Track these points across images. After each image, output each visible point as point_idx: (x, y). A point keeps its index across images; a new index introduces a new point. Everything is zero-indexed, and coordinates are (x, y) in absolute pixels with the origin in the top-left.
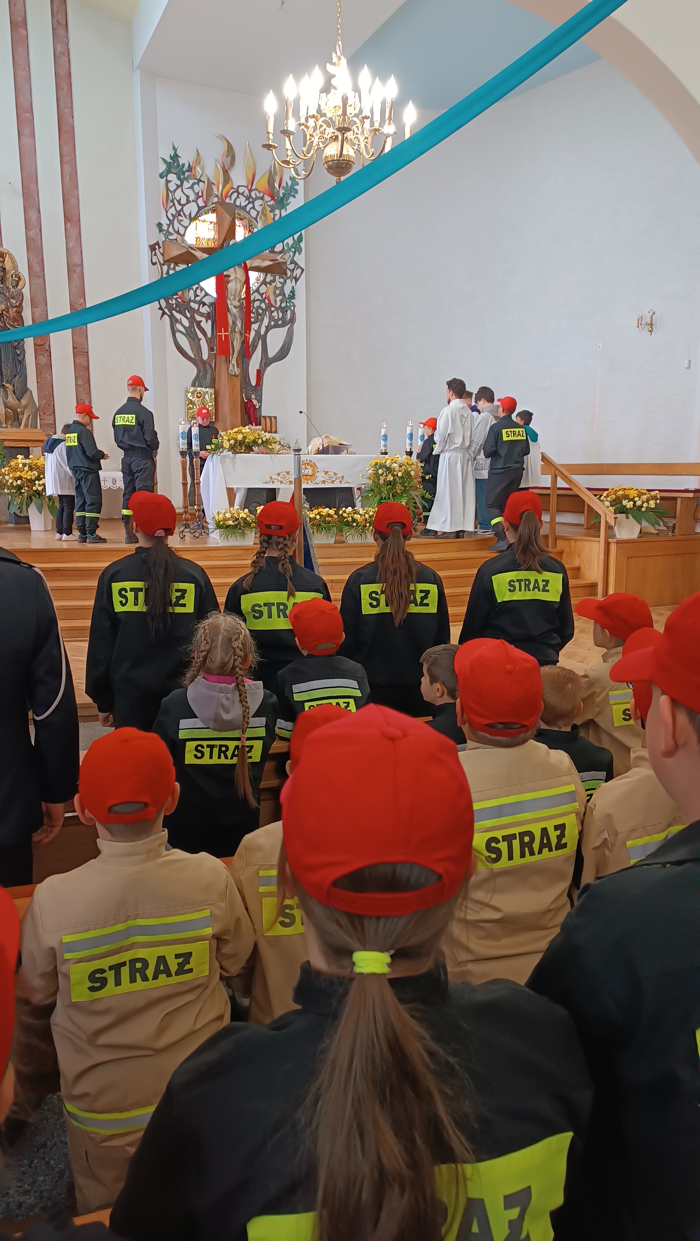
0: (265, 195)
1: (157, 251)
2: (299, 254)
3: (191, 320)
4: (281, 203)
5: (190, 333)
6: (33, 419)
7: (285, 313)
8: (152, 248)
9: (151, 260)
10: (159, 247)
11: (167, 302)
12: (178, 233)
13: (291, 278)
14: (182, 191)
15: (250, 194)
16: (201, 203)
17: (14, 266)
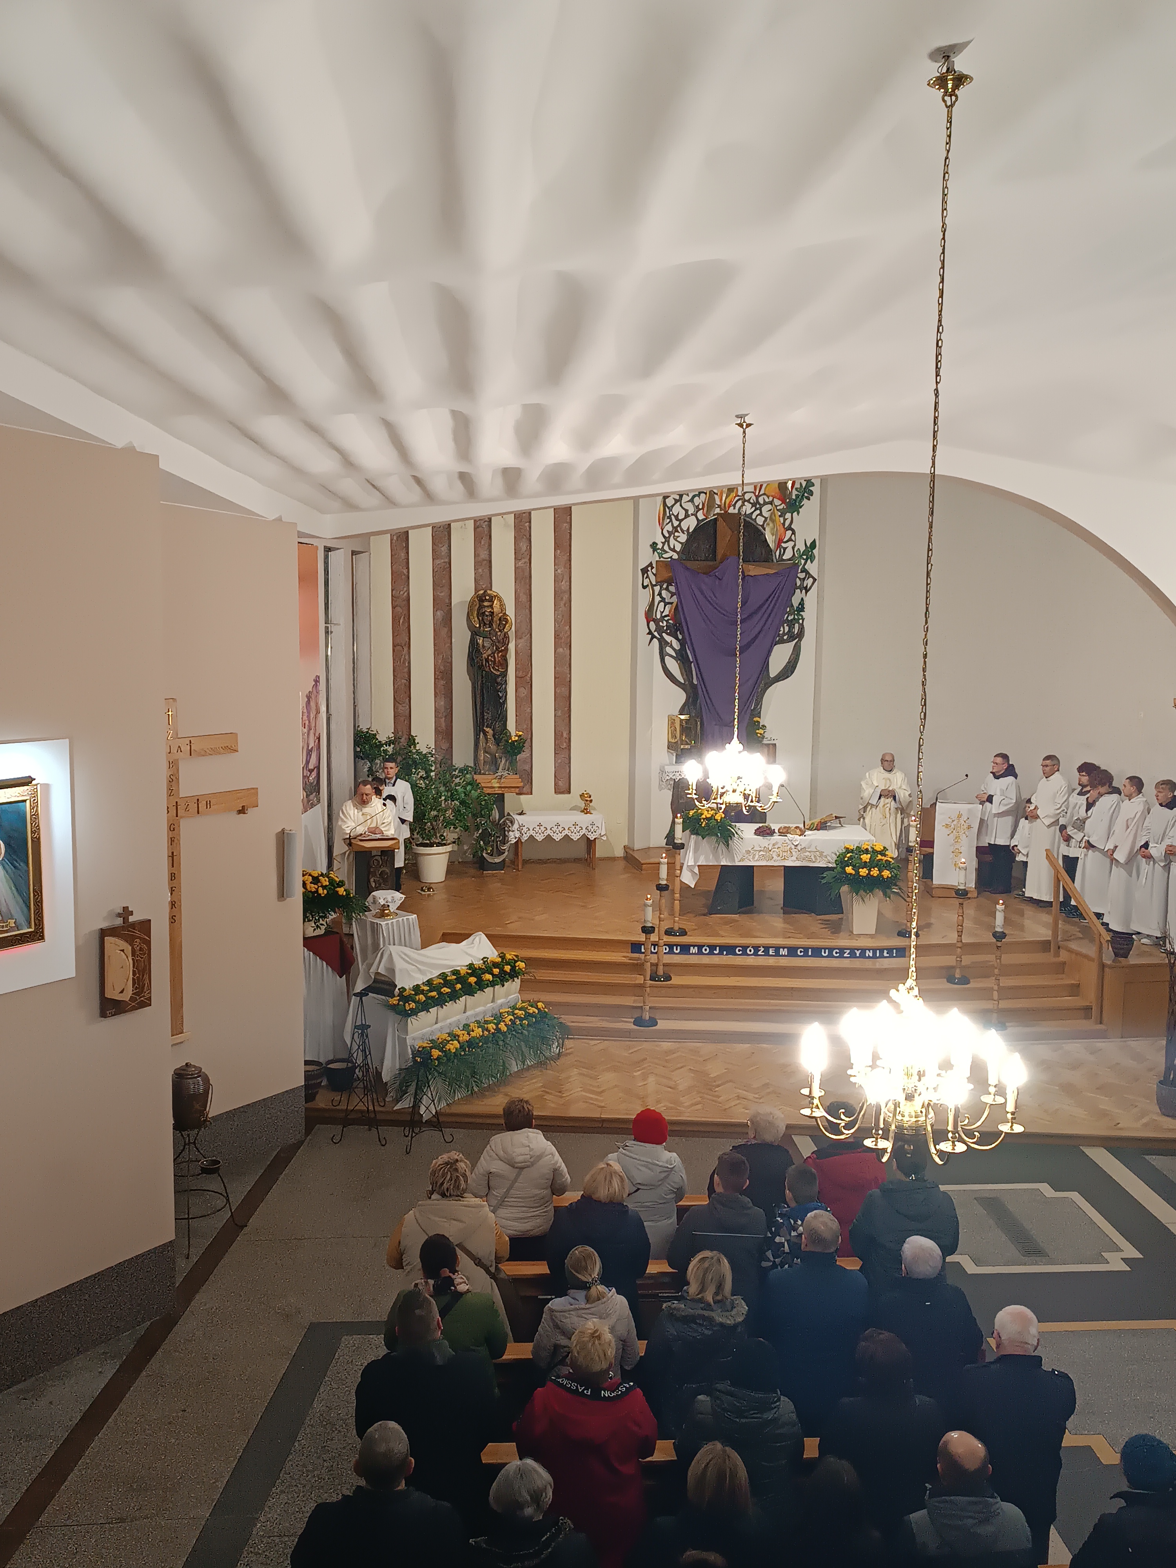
0: (775, 500)
1: (650, 573)
2: (812, 562)
3: (682, 643)
4: (794, 506)
5: (681, 657)
6: (510, 763)
7: (791, 626)
8: (644, 571)
9: (643, 584)
10: (652, 568)
11: (657, 624)
12: (674, 550)
13: (801, 588)
14: (681, 505)
15: (757, 499)
16: (700, 515)
17: (502, 605)
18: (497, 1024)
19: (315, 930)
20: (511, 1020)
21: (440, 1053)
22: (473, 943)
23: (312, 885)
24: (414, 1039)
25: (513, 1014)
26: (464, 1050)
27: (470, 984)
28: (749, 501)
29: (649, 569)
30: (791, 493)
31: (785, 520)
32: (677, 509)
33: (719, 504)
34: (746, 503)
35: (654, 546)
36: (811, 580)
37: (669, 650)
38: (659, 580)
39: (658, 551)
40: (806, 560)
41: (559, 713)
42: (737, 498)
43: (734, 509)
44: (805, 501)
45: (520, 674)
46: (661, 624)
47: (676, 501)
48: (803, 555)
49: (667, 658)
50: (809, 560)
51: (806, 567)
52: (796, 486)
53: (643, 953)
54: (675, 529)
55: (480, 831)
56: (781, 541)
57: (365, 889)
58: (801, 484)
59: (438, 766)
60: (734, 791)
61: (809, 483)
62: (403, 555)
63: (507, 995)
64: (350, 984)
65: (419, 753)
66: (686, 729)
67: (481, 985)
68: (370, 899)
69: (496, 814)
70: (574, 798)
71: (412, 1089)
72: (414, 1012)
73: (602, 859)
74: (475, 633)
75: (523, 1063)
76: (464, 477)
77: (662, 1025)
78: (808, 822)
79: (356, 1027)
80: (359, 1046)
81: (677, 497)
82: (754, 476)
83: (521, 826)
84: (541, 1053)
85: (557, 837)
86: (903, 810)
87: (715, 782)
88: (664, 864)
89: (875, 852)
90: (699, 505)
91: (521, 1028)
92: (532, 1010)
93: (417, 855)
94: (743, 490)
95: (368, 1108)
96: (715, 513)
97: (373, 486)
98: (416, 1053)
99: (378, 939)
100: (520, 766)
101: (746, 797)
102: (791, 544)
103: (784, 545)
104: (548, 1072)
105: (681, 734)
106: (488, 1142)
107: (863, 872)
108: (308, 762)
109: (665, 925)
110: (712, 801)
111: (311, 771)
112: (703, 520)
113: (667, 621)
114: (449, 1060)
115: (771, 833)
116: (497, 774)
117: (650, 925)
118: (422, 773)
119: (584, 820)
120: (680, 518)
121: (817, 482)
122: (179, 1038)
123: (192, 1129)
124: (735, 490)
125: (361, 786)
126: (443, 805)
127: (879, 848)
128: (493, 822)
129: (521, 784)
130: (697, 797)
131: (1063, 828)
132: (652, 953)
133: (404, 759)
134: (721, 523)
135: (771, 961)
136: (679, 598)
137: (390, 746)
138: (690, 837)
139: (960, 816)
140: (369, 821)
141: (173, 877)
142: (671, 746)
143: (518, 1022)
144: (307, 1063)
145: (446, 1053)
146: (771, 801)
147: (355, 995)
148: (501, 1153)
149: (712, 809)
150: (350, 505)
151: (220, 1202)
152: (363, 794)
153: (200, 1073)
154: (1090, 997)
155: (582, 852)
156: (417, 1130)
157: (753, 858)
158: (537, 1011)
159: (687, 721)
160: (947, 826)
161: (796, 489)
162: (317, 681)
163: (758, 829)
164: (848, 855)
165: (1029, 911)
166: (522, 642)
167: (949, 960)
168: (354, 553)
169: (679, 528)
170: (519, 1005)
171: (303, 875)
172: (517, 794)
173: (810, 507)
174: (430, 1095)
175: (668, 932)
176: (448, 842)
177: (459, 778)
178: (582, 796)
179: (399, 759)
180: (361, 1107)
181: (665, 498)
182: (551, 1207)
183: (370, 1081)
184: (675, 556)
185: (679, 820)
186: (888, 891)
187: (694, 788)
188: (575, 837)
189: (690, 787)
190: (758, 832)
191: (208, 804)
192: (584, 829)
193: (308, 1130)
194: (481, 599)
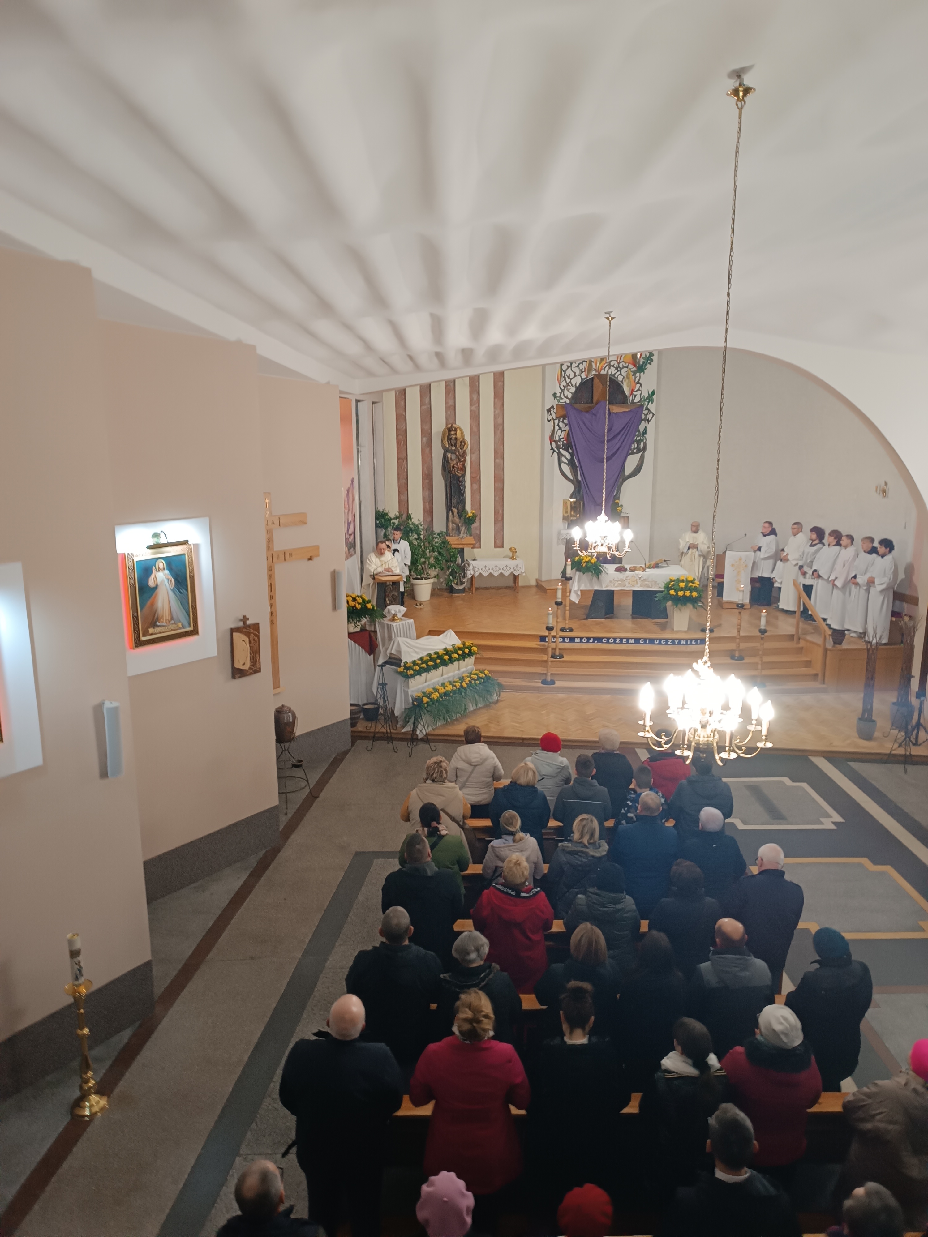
0: (630, 365)
1: (552, 412)
2: (652, 403)
3: (572, 455)
4: (641, 369)
5: (571, 463)
6: (468, 530)
7: (639, 444)
8: (549, 411)
9: (548, 419)
10: (554, 409)
11: (557, 444)
12: (567, 397)
13: (645, 420)
14: (571, 370)
15: (618, 365)
16: (583, 376)
17: (463, 436)
18: (461, 683)
19: (354, 629)
20: (469, 681)
21: (428, 700)
22: (446, 636)
23: (352, 602)
24: (413, 691)
25: (470, 677)
26: (442, 698)
27: (445, 660)
28: (613, 366)
29: (552, 409)
30: (639, 361)
31: (636, 378)
32: (569, 372)
33: (595, 368)
34: (611, 367)
35: (555, 395)
36: (651, 415)
37: (563, 459)
38: (558, 416)
39: (557, 398)
40: (649, 402)
41: (497, 499)
42: (606, 364)
43: (604, 371)
44: (648, 366)
45: (474, 475)
46: (559, 443)
47: (568, 367)
48: (647, 399)
49: (563, 465)
50: (650, 403)
51: (648, 407)
52: (643, 356)
53: (547, 642)
54: (568, 384)
55: (450, 570)
56: (633, 391)
57: (382, 604)
58: (646, 355)
59: (425, 532)
60: (602, 545)
61: (651, 354)
62: (403, 403)
63: (467, 666)
64: (375, 660)
65: (413, 524)
66: (574, 507)
67: (451, 660)
68: (386, 610)
69: (459, 560)
70: (506, 550)
71: (412, 720)
72: (413, 676)
73: (523, 587)
74: (446, 450)
75: (476, 705)
76: (438, 355)
77: (558, 684)
78: (648, 564)
79: (379, 684)
80: (381, 696)
81: (569, 365)
82: (618, 350)
83: (474, 568)
84: (487, 699)
85: (496, 574)
86: (705, 557)
87: (590, 539)
88: (560, 589)
89: (688, 581)
90: (582, 369)
91: (474, 685)
92: (481, 675)
93: (413, 585)
94: (609, 359)
95: (387, 731)
96: (593, 374)
97: (384, 362)
98: (414, 699)
99: (391, 634)
100: (473, 531)
101: (609, 548)
102: (639, 392)
103: (635, 393)
104: (492, 710)
105: (571, 511)
106: (456, 751)
107: (681, 593)
108: (348, 530)
109: (561, 626)
110: (589, 551)
111: (350, 535)
112: (586, 378)
113: (563, 442)
114: (433, 703)
115: (625, 570)
116: (459, 537)
117: (551, 625)
118: (416, 536)
119: (511, 563)
120: (571, 377)
121: (656, 354)
122: (278, 690)
123: (286, 742)
124: (605, 360)
125: (380, 544)
126: (428, 555)
127: (690, 579)
128: (458, 565)
129: (474, 542)
130: (579, 548)
131: (801, 567)
132: (552, 642)
133: (405, 528)
134: (596, 381)
135: (624, 647)
136: (570, 427)
137: (396, 519)
138: (576, 573)
139: (740, 559)
140: (384, 565)
141: (271, 597)
142: (565, 518)
143: (473, 682)
144: (352, 705)
145: (432, 700)
146: (625, 551)
147: (379, 666)
148: (464, 757)
149: (589, 556)
150: (370, 374)
151: (304, 784)
152: (381, 549)
153: (290, 710)
154: (817, 668)
155: (511, 584)
156: (415, 743)
157: (614, 585)
158: (484, 676)
159: (574, 503)
160: (733, 565)
161: (643, 358)
162: (353, 481)
163: (616, 569)
164: (672, 583)
165: (781, 616)
166: (474, 456)
167: (732, 646)
168: (373, 403)
169: (570, 384)
170: (474, 672)
171: (347, 596)
172: (472, 548)
173: (651, 369)
174: (422, 724)
175: (562, 630)
176: (432, 577)
177: (437, 539)
178: (511, 549)
179: (402, 527)
180: (383, 730)
181: (561, 365)
182: (493, 788)
183: (388, 715)
184: (568, 401)
185: (569, 562)
186: (696, 605)
187: (578, 543)
188: (507, 574)
189: (576, 543)
190: (618, 570)
191: (291, 555)
192: (512, 568)
193: (353, 743)
194: (450, 430)
